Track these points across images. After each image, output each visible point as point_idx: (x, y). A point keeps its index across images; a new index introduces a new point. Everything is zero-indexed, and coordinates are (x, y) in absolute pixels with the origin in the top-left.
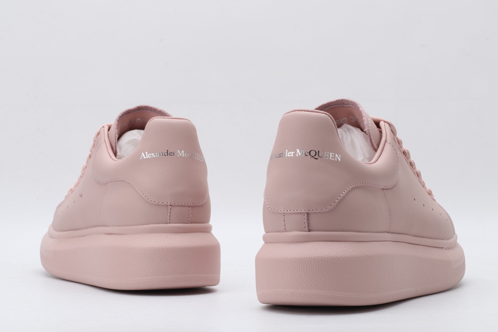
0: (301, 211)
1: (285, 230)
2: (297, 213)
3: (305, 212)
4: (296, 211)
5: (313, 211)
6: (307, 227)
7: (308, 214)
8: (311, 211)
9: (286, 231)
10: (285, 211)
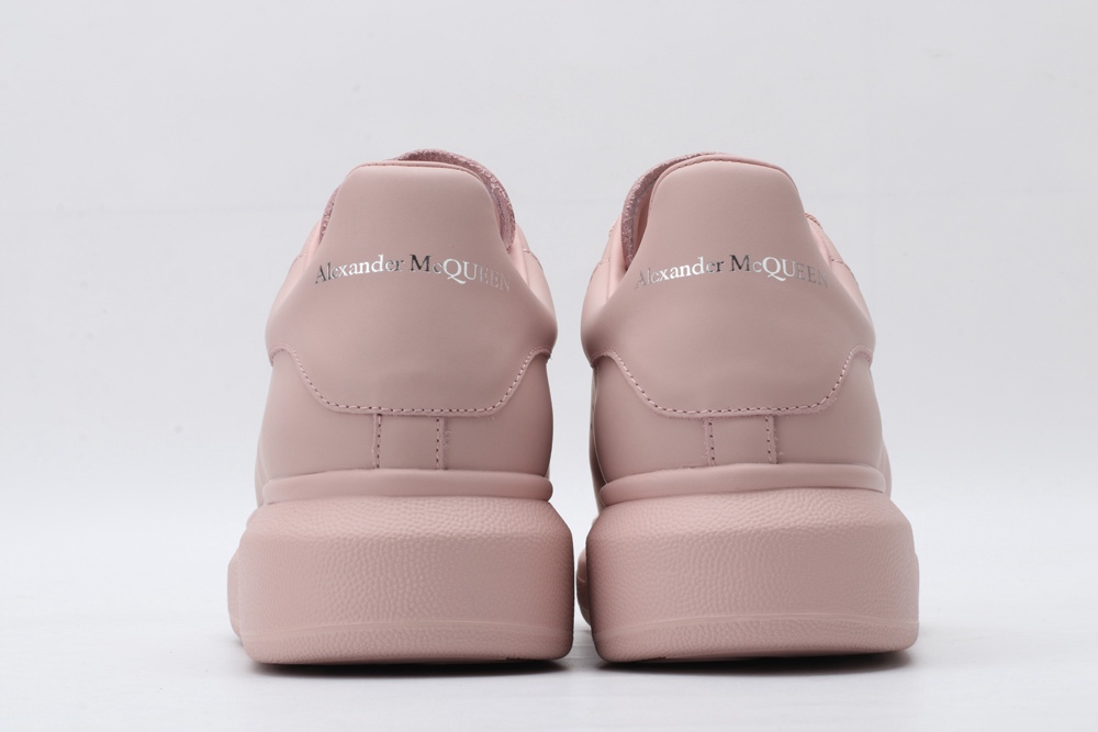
0: (758, 412)
1: (713, 462)
2: (748, 416)
3: (769, 412)
4: (744, 412)
5: (788, 412)
6: (774, 453)
7: (775, 417)
8: (784, 411)
9: (716, 465)
10: (714, 413)
